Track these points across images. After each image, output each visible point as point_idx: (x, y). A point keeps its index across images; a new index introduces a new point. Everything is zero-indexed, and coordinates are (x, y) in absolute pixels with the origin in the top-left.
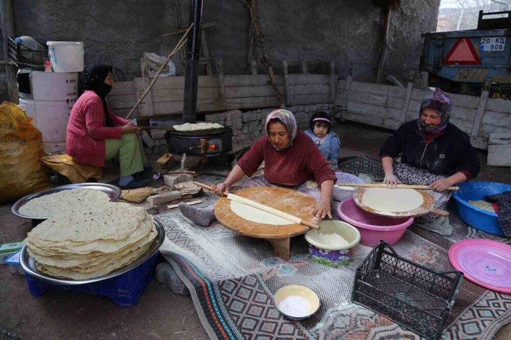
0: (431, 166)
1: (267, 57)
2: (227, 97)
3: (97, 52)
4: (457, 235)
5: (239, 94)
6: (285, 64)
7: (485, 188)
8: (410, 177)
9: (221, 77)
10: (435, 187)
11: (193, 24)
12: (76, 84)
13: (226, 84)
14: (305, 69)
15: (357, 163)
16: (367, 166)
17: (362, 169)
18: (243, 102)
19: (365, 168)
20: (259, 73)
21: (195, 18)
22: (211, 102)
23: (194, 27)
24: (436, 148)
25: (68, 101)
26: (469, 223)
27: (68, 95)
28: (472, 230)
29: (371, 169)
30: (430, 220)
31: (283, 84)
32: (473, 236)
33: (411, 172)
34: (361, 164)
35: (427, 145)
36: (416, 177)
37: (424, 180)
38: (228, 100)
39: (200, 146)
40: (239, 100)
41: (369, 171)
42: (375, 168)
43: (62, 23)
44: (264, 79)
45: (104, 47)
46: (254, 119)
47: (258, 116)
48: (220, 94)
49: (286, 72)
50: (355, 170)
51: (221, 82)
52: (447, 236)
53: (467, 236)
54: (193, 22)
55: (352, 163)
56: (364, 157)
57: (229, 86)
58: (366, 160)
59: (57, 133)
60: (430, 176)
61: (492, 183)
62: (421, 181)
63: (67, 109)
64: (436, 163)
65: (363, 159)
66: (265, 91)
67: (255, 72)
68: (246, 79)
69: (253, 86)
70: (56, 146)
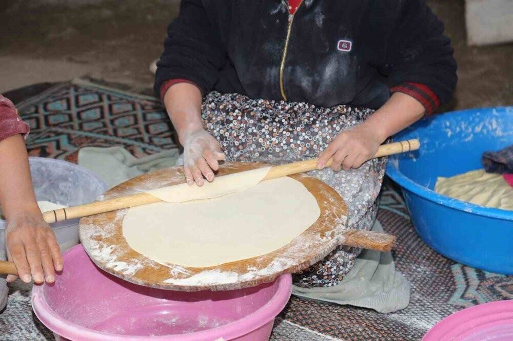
0: (316, 85)
4: (426, 301)
7: (478, 129)
8: (254, 134)
10: (340, 157)
15: (60, 105)
16: (94, 114)
17: (81, 127)
19: (89, 121)
24: (320, 20)
26: (452, 255)
28: (465, 274)
29: (112, 122)
30: (338, 269)
32: (472, 293)
33: (253, 117)
34: (74, 111)
35: (291, 18)
36: (271, 134)
37: (296, 137)
41: (106, 133)
42: (124, 114)
50: (58, 134)
52: (400, 311)
53: (456, 299)
55: (41, 110)
56: (77, 81)
58: (87, 91)
60: (314, 122)
61: (494, 112)
62: (288, 144)
64: (329, 71)
65: (76, 88)
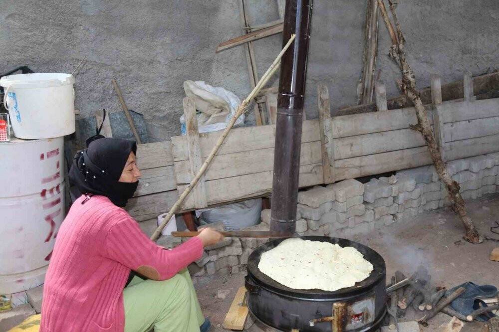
1: (412, 80)
2: (336, 157)
3: (97, 83)
5: (356, 150)
6: (437, 85)
9: (327, 122)
11: (293, 37)
12: (59, 158)
13: (335, 133)
14: (468, 90)
18: (363, 164)
20: (390, 107)
21: (298, 25)
22: (309, 171)
23: (296, 41)
25: (43, 193)
27: (45, 181)
31: (435, 123)
38: (338, 164)
39: (332, 318)
40: (357, 162)
43: (30, 31)
44: (400, 116)
45: (110, 74)
46: (384, 195)
47: (392, 189)
48: (325, 154)
49: (438, 100)
51: (327, 131)
54: (295, 33)
57: (340, 138)
59: (21, 257)
63: (42, 208)
66: (401, 139)
67: (383, 105)
68: (368, 121)
69: (380, 132)
70: (20, 281)
